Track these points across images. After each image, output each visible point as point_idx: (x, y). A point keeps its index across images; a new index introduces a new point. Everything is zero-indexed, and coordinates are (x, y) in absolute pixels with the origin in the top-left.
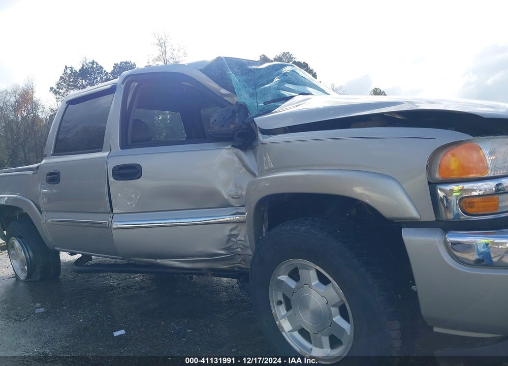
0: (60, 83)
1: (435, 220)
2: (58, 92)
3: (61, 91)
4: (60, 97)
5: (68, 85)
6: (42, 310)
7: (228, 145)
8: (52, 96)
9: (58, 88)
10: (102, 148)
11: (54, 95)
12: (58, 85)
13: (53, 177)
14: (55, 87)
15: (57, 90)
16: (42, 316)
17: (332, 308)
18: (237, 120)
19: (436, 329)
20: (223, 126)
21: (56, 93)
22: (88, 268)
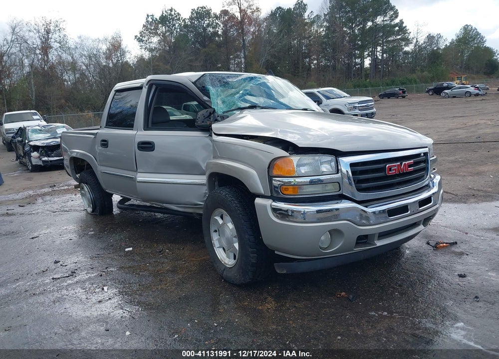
0: (143, 32)
1: (270, 195)
2: (141, 40)
3: (143, 39)
4: (143, 45)
5: (150, 32)
6: (93, 233)
7: (207, 134)
8: (137, 44)
9: (141, 36)
10: (133, 127)
11: (138, 43)
12: (141, 33)
13: (105, 143)
14: (139, 35)
15: (141, 37)
16: (92, 236)
17: (234, 238)
18: (212, 118)
19: (276, 252)
20: (203, 122)
21: (140, 40)
22: (126, 206)
